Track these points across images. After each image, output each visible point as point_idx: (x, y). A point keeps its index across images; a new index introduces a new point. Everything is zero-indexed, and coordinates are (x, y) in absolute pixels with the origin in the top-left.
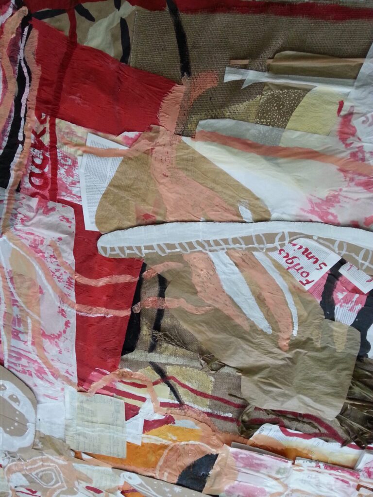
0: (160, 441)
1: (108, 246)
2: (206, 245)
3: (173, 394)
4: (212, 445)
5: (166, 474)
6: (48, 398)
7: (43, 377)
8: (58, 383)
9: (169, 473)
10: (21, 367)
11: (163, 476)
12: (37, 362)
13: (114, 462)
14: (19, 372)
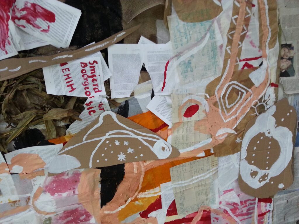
0: (146, 194)
4: (108, 215)
5: (135, 171)
6: (230, 188)
7: (233, 206)
8: (223, 207)
9: (133, 173)
10: (247, 204)
11: (137, 168)
12: (237, 216)
13: (179, 160)
14: (248, 200)
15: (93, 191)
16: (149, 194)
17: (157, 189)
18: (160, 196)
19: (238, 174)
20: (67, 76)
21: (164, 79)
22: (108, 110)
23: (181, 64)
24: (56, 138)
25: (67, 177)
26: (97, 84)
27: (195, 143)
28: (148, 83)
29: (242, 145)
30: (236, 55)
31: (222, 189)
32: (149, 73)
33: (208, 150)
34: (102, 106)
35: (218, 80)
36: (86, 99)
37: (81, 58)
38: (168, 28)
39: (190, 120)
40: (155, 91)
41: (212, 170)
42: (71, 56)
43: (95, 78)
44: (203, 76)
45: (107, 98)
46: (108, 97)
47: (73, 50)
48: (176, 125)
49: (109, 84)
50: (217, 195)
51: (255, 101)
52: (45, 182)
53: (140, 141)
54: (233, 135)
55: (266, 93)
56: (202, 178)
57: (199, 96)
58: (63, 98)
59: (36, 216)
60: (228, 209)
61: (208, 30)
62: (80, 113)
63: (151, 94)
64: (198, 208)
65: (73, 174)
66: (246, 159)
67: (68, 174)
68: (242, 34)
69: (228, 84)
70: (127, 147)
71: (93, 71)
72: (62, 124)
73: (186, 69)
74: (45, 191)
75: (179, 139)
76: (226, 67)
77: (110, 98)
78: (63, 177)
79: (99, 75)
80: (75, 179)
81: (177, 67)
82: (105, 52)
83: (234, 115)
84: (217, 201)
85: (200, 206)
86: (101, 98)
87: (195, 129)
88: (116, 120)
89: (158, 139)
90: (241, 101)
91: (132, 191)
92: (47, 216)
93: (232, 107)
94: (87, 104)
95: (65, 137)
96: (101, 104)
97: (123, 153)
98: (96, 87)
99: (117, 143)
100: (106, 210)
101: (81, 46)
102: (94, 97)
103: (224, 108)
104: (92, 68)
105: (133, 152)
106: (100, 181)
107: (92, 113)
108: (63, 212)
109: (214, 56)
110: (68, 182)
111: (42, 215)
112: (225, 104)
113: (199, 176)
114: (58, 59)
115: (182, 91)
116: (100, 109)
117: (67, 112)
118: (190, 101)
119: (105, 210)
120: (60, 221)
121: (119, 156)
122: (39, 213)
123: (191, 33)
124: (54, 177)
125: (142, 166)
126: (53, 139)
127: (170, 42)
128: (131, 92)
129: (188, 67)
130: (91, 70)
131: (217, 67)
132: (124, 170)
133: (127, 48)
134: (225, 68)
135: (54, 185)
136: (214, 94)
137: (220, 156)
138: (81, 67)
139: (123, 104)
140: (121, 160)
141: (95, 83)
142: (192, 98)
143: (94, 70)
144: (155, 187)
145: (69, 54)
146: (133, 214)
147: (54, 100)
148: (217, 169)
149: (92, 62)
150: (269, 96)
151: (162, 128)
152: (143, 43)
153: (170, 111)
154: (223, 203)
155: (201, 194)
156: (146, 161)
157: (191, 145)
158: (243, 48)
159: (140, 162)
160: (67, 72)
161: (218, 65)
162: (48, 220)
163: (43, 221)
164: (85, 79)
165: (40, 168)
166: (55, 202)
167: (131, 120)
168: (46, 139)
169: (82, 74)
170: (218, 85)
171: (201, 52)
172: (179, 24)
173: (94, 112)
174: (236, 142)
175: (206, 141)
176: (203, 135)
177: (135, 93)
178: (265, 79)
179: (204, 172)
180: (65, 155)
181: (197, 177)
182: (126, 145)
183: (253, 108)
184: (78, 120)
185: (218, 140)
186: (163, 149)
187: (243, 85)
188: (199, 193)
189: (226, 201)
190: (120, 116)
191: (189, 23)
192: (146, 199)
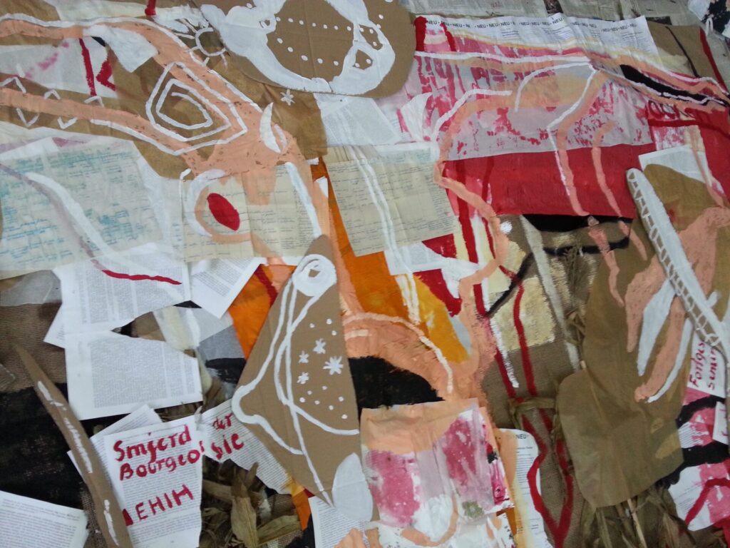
0: (412, 305)
1: (636, 179)
2: (674, 275)
3: (499, 297)
4: (455, 383)
5: (363, 333)
6: (396, 117)
7: (433, 109)
8: (435, 133)
9: (367, 338)
10: (429, 76)
11: (357, 329)
12: (454, 101)
13: (338, 237)
14: (420, 74)
15: (408, 421)
16: (411, 299)
17: (402, 282)
18: (416, 274)
19: (363, 98)
20: (155, 508)
21: (150, 280)
22: (231, 407)
23: (111, 241)
24: (297, 513)
25: (381, 480)
26: (170, 437)
27: (298, 202)
28: (162, 316)
29: (299, 89)
30: (79, 105)
31: (397, 135)
32: (136, 316)
33: (312, 171)
34: (222, 422)
35: (144, 147)
36: (207, 460)
37: (110, 480)
38: (19, 278)
39: (246, 214)
40: (181, 301)
41: (358, 161)
42: (107, 503)
43: (155, 444)
44: (136, 185)
45: (202, 412)
46: (199, 409)
47: (91, 501)
48: (259, 246)
49: (168, 408)
50: (411, 147)
51: (193, 57)
52: (392, 525)
53: (297, 328)
54: (276, 111)
55: (172, 28)
56: (375, 181)
57: (186, 192)
58: (207, 511)
59: (460, 534)
60: (440, 121)
61: (19, 176)
62: (239, 468)
63: (187, 309)
64: (438, 189)
65: (372, 467)
66: (329, 79)
67: (374, 479)
68: (24, 91)
69: (154, 122)
70: (313, 356)
71: (139, 449)
72: (266, 505)
73: (123, 228)
74: (411, 523)
75: (291, 238)
76: (111, 129)
77: (201, 403)
78: (380, 488)
79: (147, 435)
80: (384, 461)
81: (118, 249)
82: (91, 427)
83: (229, 108)
84: (423, 146)
85: (434, 184)
86: (204, 426)
87: (267, 203)
88: (252, 386)
89: (292, 287)
90: (194, 91)
91: (406, 337)
92: (461, 511)
93: (210, 112)
94: (219, 456)
95: (294, 495)
96: (216, 425)
97: (327, 363)
98: (177, 439)
99: (304, 378)
100: (446, 388)
101: (81, 483)
102: (201, 443)
103: (212, 133)
104: (133, 451)
105: (322, 342)
106: (388, 408)
107: (238, 442)
108: (451, 480)
109: (85, 160)
110: (391, 477)
111: (459, 523)
112: (204, 130)
113: (371, 190)
114: (116, 532)
115: (177, 236)
116: (229, 424)
117: (239, 498)
118: (199, 214)
119: (446, 390)
120: (470, 484)
121: (331, 373)
122: (455, 530)
123: (28, 219)
124: (381, 506)
125: (354, 318)
126: (299, 520)
127: (57, 271)
128: (186, 355)
129: (115, 222)
130: (138, 453)
131: (113, 153)
132: (362, 359)
133: (78, 374)
134: (113, 133)
135: (397, 504)
136: (179, 157)
137: (325, 142)
138: (132, 477)
139: (214, 372)
140: (341, 366)
141: (167, 442)
142: (193, 210)
143: (136, 448)
144: (397, 286)
145: (104, 508)
146: (453, 331)
147: (213, 530)
148: (353, 147)
149: (118, 455)
150: (178, 20)
151: (267, 278)
152: (61, 335)
153: (227, 261)
154: (426, 134)
155: (408, 184)
156: (342, 311)
157: (303, 209)
158: (61, 87)
159: (345, 323)
160: (147, 508)
161: (109, 149)
162: (469, 510)
163: (470, 518)
164: (160, 468)
165: (364, 539)
166: (432, 499)
167: (250, 352)
168: (300, 535)
169: (149, 474)
170: (156, 147)
171: (77, 191)
172: (7, 251)
173: (235, 437)
174: (291, 103)
175: (293, 176)
176: (280, 184)
177: (187, 348)
178: (137, 32)
179: (363, 178)
180: (334, 489)
181: (373, 195)
182: (308, 358)
183: (209, 62)
184: (255, 472)
185: (289, 146)
186: (313, 274)
187: (154, 86)
188: (406, 188)
189: (423, 126)
190: (242, 378)
191: (4, 226)
192: (423, 304)
